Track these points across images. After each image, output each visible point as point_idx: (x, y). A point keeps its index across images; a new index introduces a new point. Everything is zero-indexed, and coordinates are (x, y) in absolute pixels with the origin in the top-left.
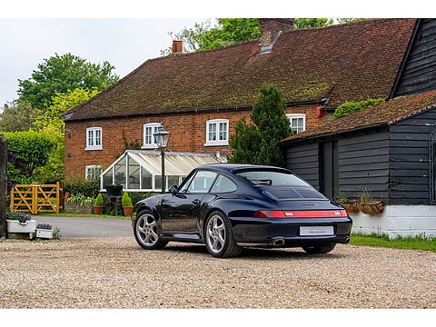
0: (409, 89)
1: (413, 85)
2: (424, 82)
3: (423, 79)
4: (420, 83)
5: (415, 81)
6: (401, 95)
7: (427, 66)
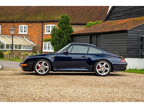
0: (112, 18)
1: (115, 17)
2: (120, 16)
3: (119, 15)
4: (118, 17)
5: (116, 16)
6: (109, 20)
7: (121, 11)
